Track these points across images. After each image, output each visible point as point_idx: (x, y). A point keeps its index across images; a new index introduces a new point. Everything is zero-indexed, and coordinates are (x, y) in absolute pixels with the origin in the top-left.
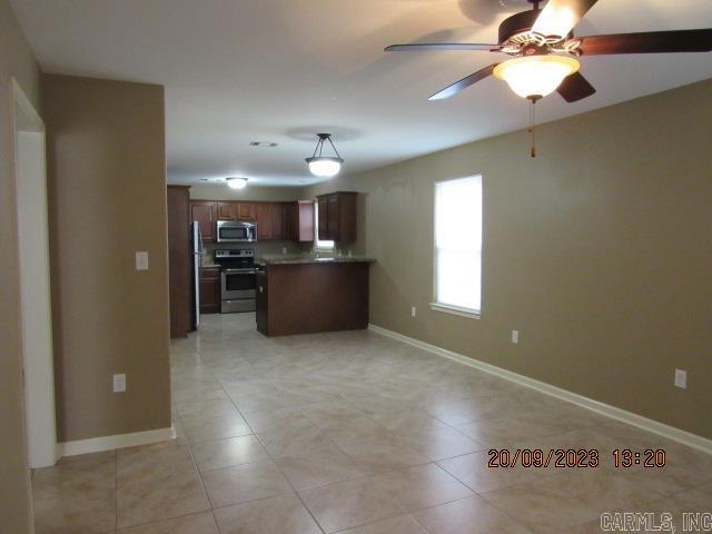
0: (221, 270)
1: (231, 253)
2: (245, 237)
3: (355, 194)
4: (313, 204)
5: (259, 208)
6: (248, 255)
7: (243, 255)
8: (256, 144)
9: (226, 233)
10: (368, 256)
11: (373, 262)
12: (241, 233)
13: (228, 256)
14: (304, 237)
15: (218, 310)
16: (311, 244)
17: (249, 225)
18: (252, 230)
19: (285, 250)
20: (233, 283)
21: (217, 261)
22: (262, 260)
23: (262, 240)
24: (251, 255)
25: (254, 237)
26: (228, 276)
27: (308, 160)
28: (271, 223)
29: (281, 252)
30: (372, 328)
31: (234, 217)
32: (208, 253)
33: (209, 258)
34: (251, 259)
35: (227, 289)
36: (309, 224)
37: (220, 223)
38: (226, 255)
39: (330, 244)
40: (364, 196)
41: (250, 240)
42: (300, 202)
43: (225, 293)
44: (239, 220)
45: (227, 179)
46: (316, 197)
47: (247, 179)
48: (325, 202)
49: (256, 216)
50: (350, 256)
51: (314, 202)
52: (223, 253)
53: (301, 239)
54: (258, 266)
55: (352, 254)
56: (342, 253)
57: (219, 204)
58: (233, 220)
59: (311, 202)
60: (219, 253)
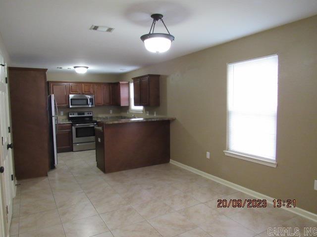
0: (72, 125)
1: (78, 114)
2: (87, 104)
3: (158, 76)
5: (96, 87)
6: (89, 115)
7: (86, 115)
8: (96, 28)
9: (74, 102)
10: (169, 116)
11: (173, 120)
13: (77, 116)
15: (71, 150)
16: (127, 108)
17: (89, 97)
18: (91, 100)
19: (111, 112)
20: (80, 133)
21: (70, 119)
22: (97, 118)
23: (97, 105)
24: (91, 115)
25: (92, 104)
26: (77, 129)
27: (144, 38)
28: (103, 95)
29: (109, 113)
30: (172, 162)
31: (80, 92)
32: (64, 114)
33: (65, 117)
34: (91, 117)
35: (77, 137)
36: (126, 95)
37: (71, 96)
38: (76, 115)
39: (141, 108)
40: (166, 77)
41: (90, 106)
42: (121, 82)
43: (75, 139)
44: (83, 94)
45: (75, 67)
46: (132, 79)
47: (87, 68)
48: (139, 82)
49: (94, 92)
50: (155, 115)
51: (129, 82)
52: (73, 114)
53: (122, 105)
54: (96, 122)
55: (157, 114)
56: (149, 114)
57: (70, 84)
58: (80, 94)
59: (127, 82)
60: (71, 114)
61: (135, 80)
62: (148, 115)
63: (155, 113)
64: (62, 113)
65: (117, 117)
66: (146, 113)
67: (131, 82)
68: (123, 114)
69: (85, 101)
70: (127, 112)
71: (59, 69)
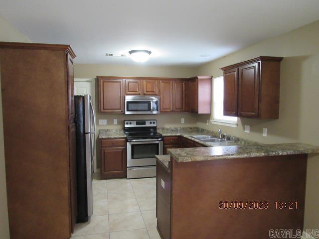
0: (127, 140)
1: (137, 124)
2: (149, 109)
4: (211, 80)
5: (162, 84)
6: (152, 125)
7: (148, 125)
9: (132, 106)
12: (145, 106)
13: (136, 126)
14: (202, 110)
15: (124, 176)
16: (207, 117)
17: (155, 99)
18: (155, 103)
19: (183, 121)
20: (137, 152)
21: (125, 129)
22: (163, 129)
23: (163, 112)
24: (155, 125)
25: (157, 110)
26: (133, 146)
28: (173, 96)
29: (179, 123)
31: (140, 92)
32: (119, 123)
33: (120, 127)
34: (155, 129)
35: (133, 158)
36: (207, 98)
37: (129, 98)
38: (134, 125)
41: (154, 112)
42: (199, 77)
43: (130, 161)
45: (131, 52)
46: (222, 69)
47: (150, 53)
48: (236, 73)
49: (159, 91)
50: (265, 135)
51: (212, 77)
52: (130, 123)
53: (200, 112)
54: (161, 136)
55: (268, 133)
56: (251, 130)
57: (127, 80)
58: (139, 94)
59: (209, 77)
60: (127, 123)
61: (227, 70)
62: (247, 131)
63: (265, 130)
64: (116, 122)
65: (191, 128)
66: (244, 129)
67: (219, 76)
68: (200, 125)
69: (147, 105)
70: (206, 122)
71: (109, 57)
